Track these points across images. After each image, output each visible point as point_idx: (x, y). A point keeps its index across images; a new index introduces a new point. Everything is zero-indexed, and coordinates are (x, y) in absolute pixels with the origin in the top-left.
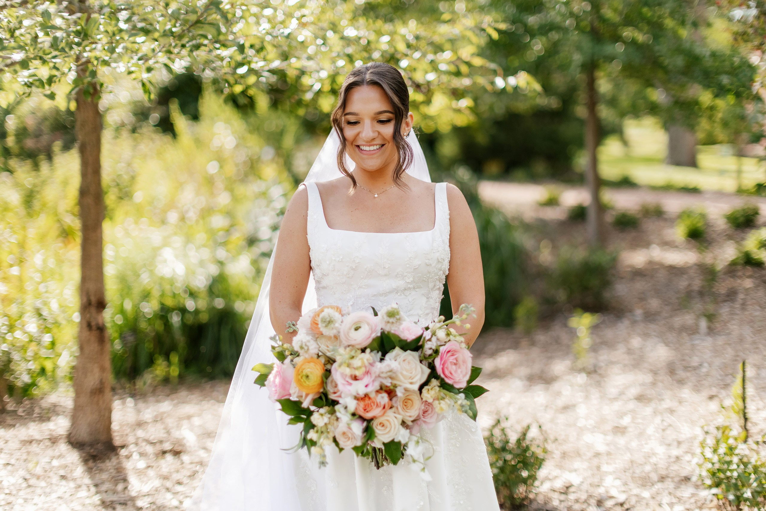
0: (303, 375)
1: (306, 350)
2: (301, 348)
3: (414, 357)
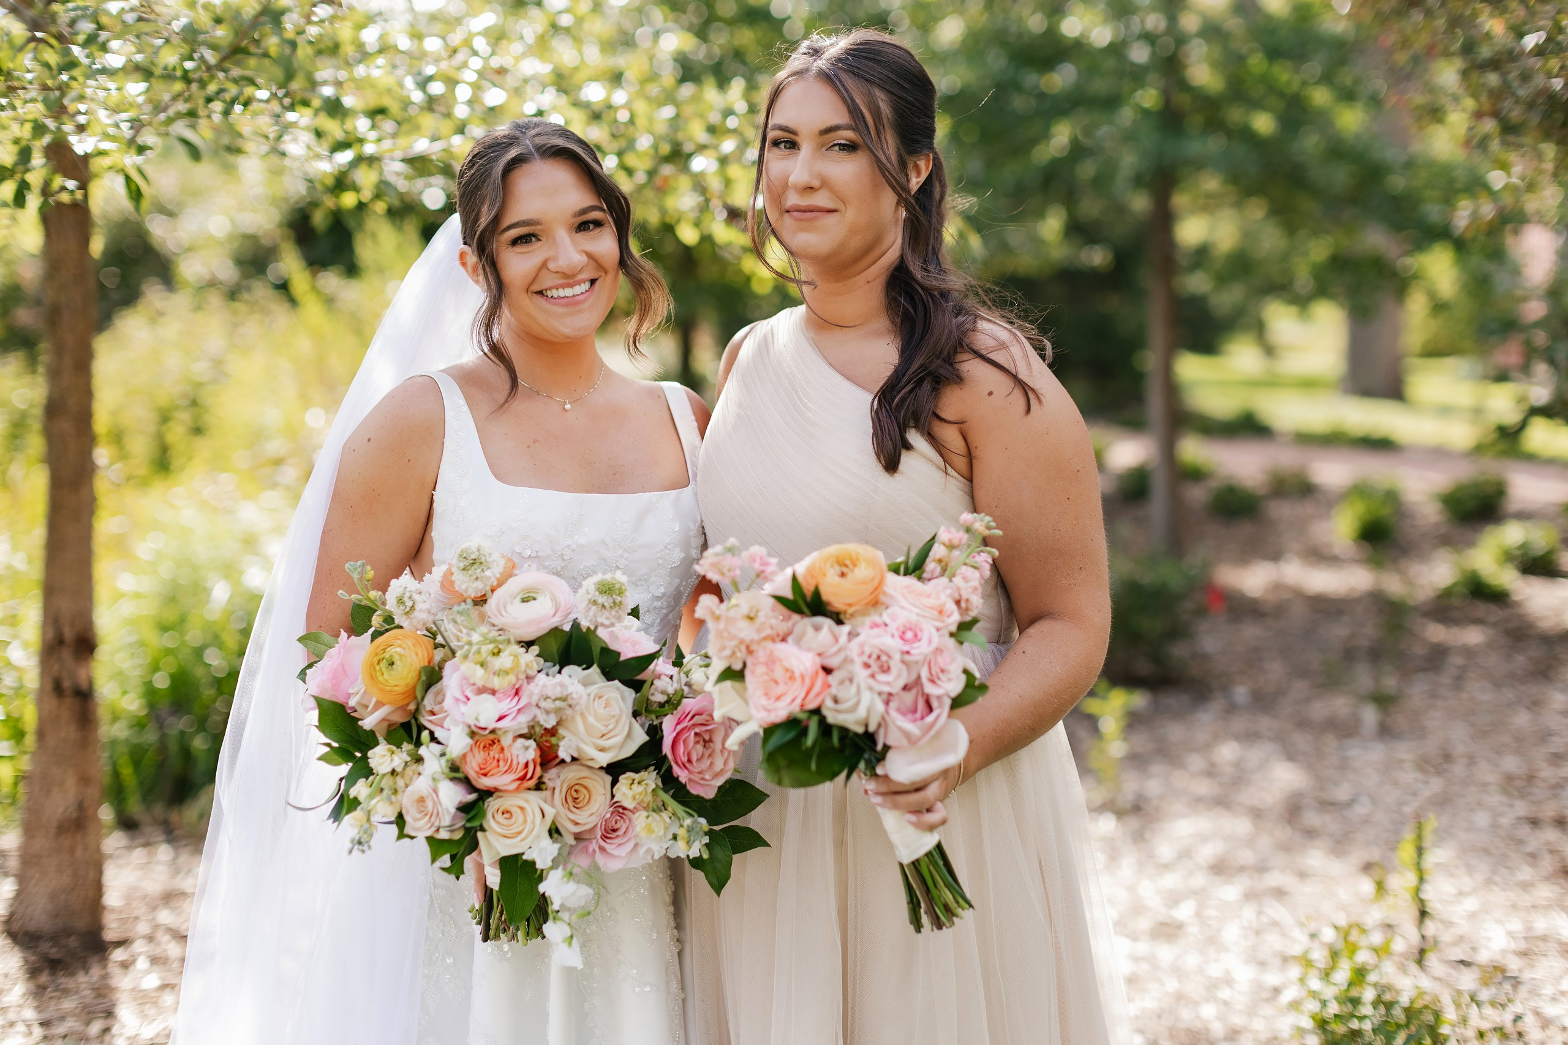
0: (383, 659)
1: (408, 609)
2: (401, 601)
3: (623, 698)
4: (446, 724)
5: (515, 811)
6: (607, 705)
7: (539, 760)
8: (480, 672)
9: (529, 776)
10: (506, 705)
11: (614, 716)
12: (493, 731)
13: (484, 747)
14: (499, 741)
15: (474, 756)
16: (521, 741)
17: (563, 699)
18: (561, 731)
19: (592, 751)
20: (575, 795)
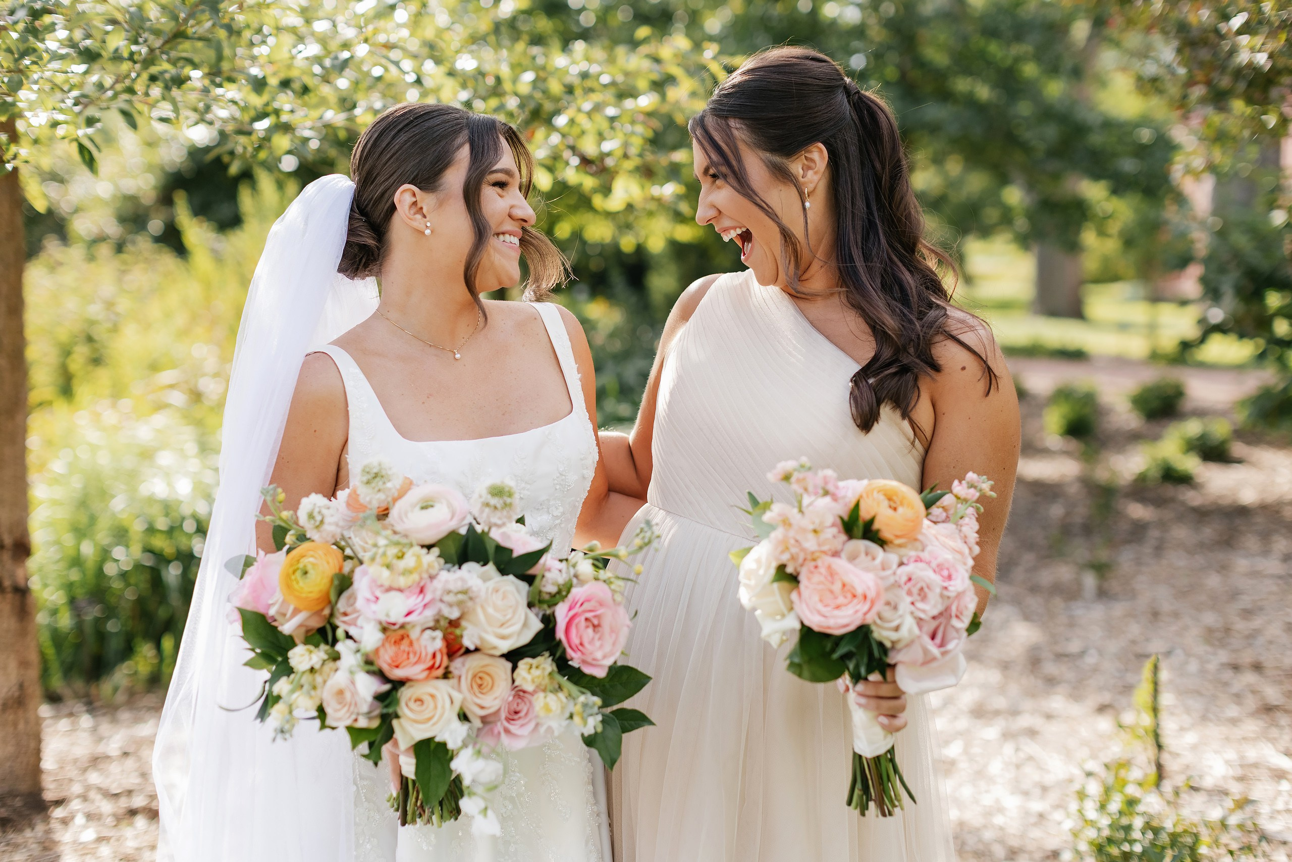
0: (298, 569)
1: (318, 523)
2: (311, 516)
3: (518, 591)
4: (359, 622)
5: (427, 698)
6: (504, 597)
7: (445, 651)
8: (386, 573)
9: (437, 665)
10: (414, 601)
11: (511, 607)
12: (402, 626)
13: (395, 642)
14: (408, 636)
15: (386, 651)
16: (428, 632)
17: (465, 592)
18: (464, 623)
19: (492, 640)
20: (479, 682)
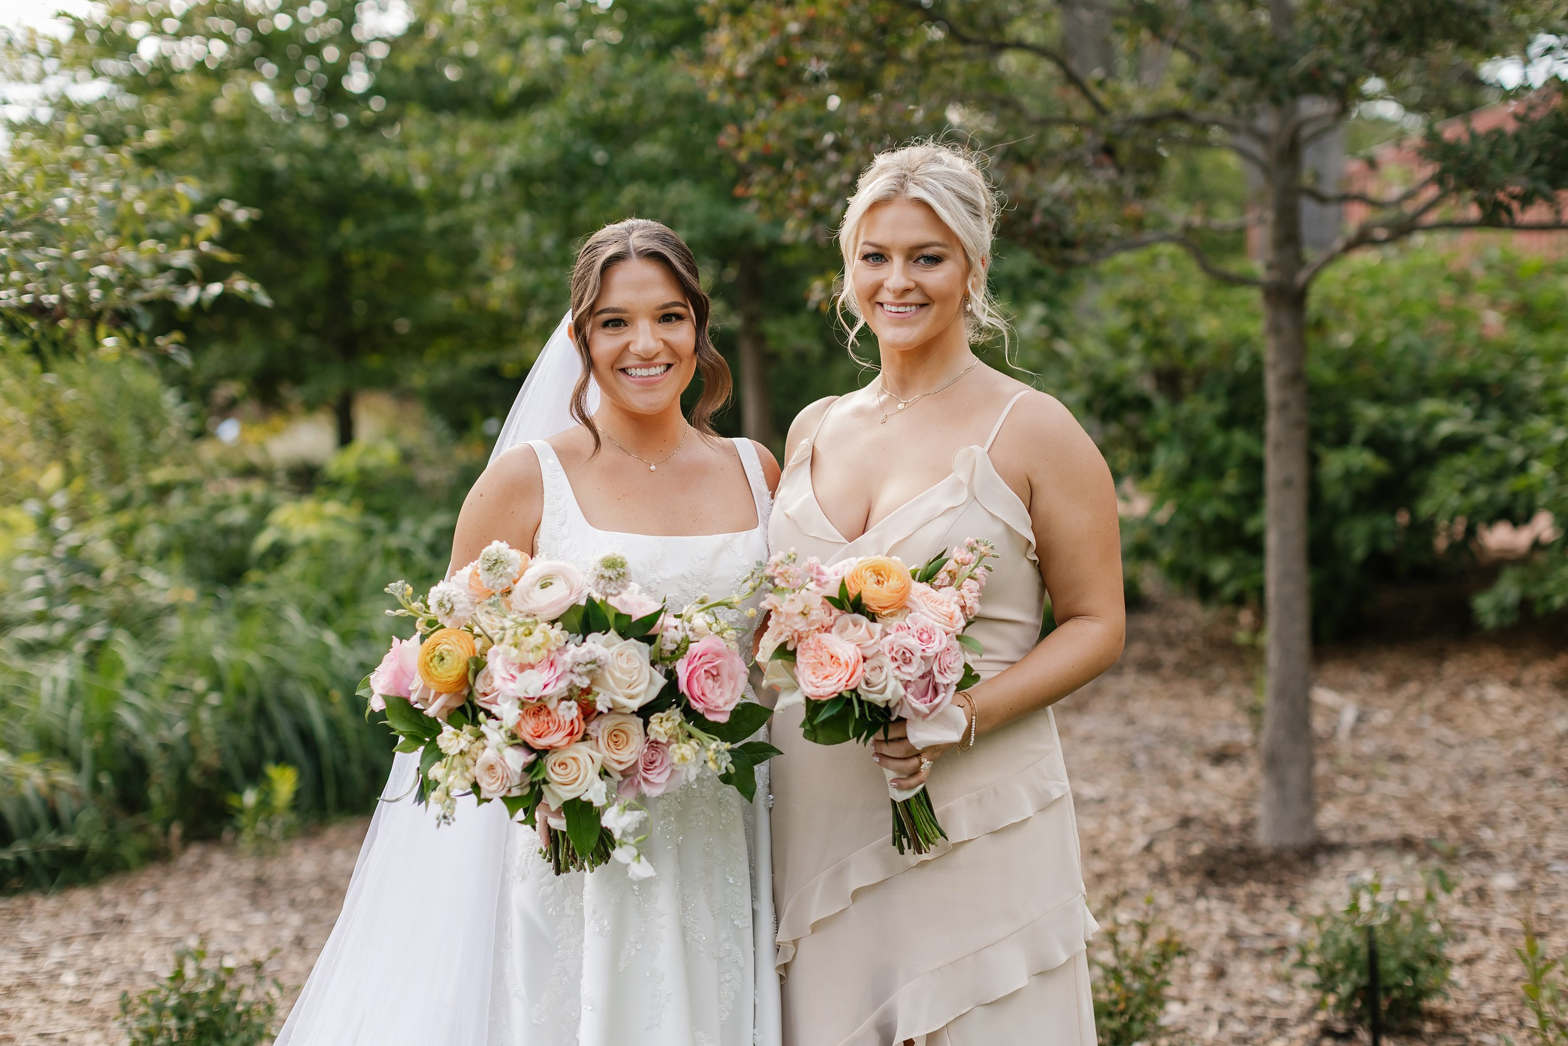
0: (434, 656)
1: (448, 610)
3: (641, 652)
4: (499, 701)
5: (570, 762)
6: (628, 660)
7: (581, 717)
8: (517, 651)
9: (576, 731)
10: (547, 675)
11: (635, 668)
12: (540, 699)
13: (534, 714)
14: (545, 707)
15: (527, 724)
16: (564, 703)
17: (593, 662)
18: (595, 689)
19: (622, 700)
20: (615, 739)
